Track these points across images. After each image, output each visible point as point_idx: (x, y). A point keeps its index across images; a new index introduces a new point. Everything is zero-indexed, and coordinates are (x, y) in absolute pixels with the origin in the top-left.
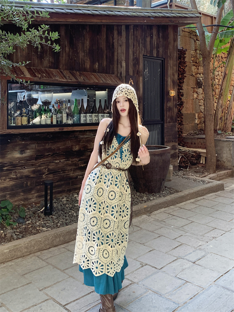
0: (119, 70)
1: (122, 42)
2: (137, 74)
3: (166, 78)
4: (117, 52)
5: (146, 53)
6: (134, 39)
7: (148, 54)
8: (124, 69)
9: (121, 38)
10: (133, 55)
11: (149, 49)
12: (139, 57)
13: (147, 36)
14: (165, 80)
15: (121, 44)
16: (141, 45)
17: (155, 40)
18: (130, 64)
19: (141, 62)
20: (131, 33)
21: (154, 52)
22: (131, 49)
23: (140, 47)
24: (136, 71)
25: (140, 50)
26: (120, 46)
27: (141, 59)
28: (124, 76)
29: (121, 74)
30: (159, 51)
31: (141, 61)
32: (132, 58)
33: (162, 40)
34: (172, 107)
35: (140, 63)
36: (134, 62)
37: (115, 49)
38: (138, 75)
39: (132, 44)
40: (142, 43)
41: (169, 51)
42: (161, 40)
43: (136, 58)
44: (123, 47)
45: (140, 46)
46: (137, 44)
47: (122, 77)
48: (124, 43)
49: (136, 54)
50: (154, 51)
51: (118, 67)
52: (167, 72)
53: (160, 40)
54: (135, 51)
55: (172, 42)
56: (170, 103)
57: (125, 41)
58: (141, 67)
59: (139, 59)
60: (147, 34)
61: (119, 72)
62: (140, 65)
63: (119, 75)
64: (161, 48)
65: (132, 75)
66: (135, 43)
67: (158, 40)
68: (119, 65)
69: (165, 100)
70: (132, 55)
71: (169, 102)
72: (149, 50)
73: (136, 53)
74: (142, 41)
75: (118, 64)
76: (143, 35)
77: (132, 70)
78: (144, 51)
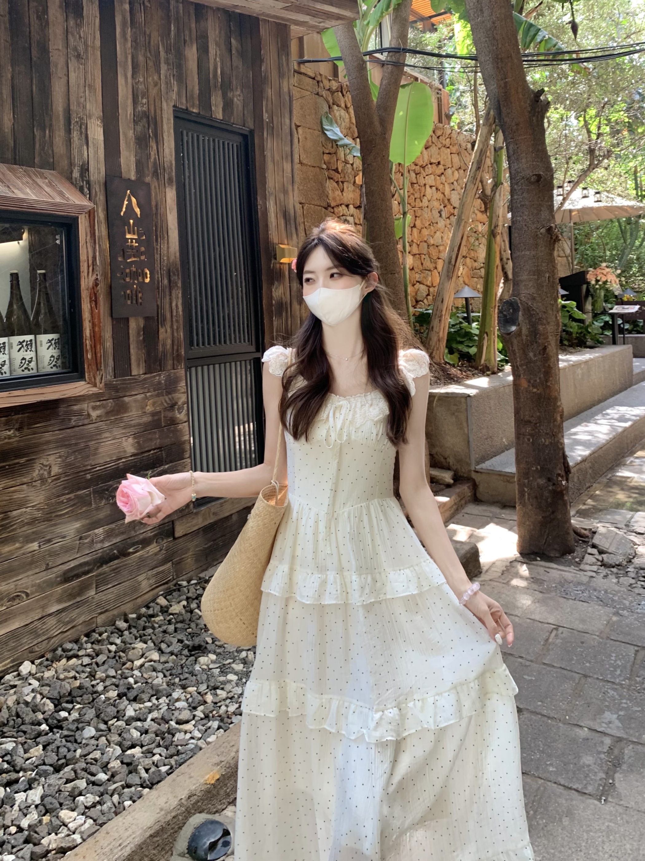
0: (75, 152)
1: (86, 44)
2: (156, 174)
3: (260, 202)
4: (64, 80)
5: (184, 101)
6: (135, 41)
7: (193, 106)
8: (96, 152)
9: (79, 26)
10: (135, 102)
11: (197, 88)
12: (158, 112)
13: (185, 41)
14: (259, 207)
15: (81, 48)
16: (164, 68)
17: (215, 60)
18: (125, 135)
19: (169, 132)
20: (124, 17)
21: (213, 101)
22: (126, 78)
23: (162, 77)
24: (150, 165)
25: (163, 86)
26: (78, 57)
27: (168, 119)
28: (99, 182)
29: (85, 169)
30: (232, 101)
31: (169, 129)
32: (130, 110)
33: (240, 66)
34: (289, 302)
35: (165, 138)
36: (139, 128)
37: (56, 66)
38: (158, 179)
39: (126, 58)
40: (167, 63)
41: (267, 105)
42: (237, 62)
43: (146, 115)
44: (90, 62)
45: (162, 72)
46: (151, 64)
47: (88, 182)
48: (93, 47)
49: (145, 101)
50: (213, 98)
51: (69, 142)
52: (264, 178)
53: (235, 64)
54: (141, 87)
55: (274, 76)
56: (281, 287)
57: (98, 43)
58: (167, 151)
59: (158, 118)
60: (187, 32)
61: (77, 161)
62: (166, 144)
63: (76, 174)
64: (239, 90)
65: (133, 178)
66: (141, 58)
67: (228, 59)
68: (75, 135)
69: (264, 278)
70: (130, 101)
71: (276, 283)
72: (196, 91)
73: (145, 94)
74: (166, 52)
75: (69, 131)
76: (172, 33)
77: (133, 159)
78: (179, 94)
